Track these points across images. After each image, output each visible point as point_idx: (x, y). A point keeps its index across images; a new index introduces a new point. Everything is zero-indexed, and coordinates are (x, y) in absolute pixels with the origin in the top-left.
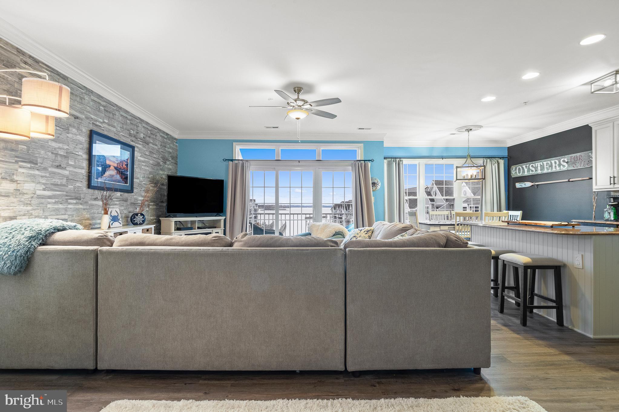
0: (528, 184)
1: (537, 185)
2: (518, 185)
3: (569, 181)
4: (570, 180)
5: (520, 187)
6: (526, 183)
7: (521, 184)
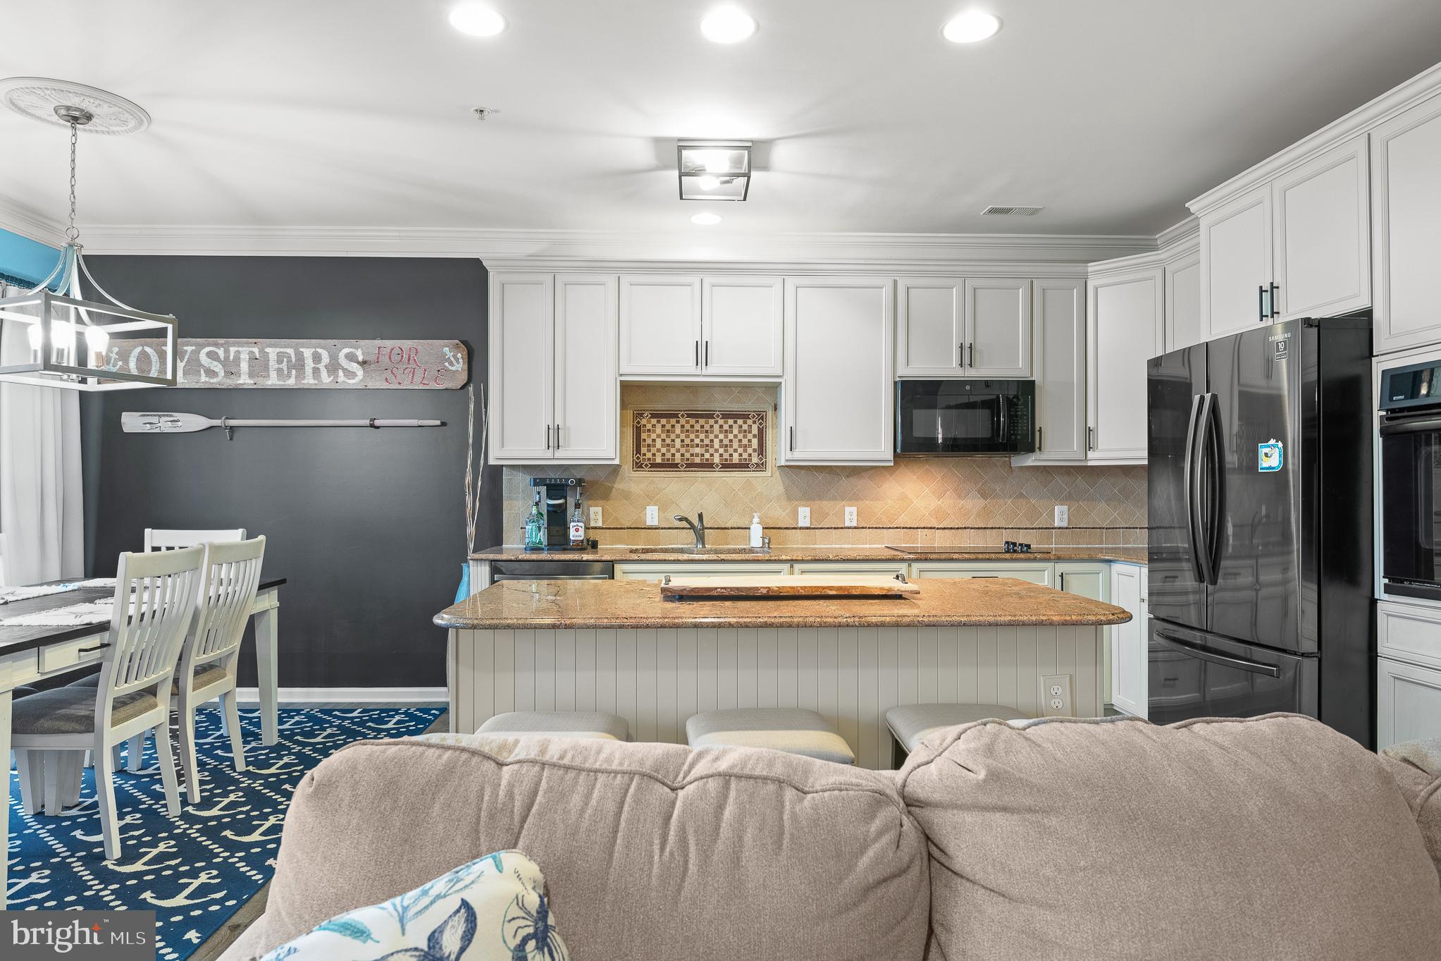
0: (191, 422)
1: (231, 427)
2: (132, 422)
3: (372, 426)
4: (377, 423)
5: (147, 429)
6: (177, 416)
7: (155, 420)
